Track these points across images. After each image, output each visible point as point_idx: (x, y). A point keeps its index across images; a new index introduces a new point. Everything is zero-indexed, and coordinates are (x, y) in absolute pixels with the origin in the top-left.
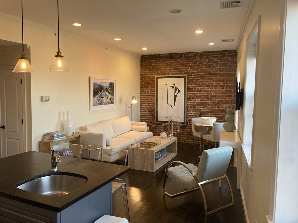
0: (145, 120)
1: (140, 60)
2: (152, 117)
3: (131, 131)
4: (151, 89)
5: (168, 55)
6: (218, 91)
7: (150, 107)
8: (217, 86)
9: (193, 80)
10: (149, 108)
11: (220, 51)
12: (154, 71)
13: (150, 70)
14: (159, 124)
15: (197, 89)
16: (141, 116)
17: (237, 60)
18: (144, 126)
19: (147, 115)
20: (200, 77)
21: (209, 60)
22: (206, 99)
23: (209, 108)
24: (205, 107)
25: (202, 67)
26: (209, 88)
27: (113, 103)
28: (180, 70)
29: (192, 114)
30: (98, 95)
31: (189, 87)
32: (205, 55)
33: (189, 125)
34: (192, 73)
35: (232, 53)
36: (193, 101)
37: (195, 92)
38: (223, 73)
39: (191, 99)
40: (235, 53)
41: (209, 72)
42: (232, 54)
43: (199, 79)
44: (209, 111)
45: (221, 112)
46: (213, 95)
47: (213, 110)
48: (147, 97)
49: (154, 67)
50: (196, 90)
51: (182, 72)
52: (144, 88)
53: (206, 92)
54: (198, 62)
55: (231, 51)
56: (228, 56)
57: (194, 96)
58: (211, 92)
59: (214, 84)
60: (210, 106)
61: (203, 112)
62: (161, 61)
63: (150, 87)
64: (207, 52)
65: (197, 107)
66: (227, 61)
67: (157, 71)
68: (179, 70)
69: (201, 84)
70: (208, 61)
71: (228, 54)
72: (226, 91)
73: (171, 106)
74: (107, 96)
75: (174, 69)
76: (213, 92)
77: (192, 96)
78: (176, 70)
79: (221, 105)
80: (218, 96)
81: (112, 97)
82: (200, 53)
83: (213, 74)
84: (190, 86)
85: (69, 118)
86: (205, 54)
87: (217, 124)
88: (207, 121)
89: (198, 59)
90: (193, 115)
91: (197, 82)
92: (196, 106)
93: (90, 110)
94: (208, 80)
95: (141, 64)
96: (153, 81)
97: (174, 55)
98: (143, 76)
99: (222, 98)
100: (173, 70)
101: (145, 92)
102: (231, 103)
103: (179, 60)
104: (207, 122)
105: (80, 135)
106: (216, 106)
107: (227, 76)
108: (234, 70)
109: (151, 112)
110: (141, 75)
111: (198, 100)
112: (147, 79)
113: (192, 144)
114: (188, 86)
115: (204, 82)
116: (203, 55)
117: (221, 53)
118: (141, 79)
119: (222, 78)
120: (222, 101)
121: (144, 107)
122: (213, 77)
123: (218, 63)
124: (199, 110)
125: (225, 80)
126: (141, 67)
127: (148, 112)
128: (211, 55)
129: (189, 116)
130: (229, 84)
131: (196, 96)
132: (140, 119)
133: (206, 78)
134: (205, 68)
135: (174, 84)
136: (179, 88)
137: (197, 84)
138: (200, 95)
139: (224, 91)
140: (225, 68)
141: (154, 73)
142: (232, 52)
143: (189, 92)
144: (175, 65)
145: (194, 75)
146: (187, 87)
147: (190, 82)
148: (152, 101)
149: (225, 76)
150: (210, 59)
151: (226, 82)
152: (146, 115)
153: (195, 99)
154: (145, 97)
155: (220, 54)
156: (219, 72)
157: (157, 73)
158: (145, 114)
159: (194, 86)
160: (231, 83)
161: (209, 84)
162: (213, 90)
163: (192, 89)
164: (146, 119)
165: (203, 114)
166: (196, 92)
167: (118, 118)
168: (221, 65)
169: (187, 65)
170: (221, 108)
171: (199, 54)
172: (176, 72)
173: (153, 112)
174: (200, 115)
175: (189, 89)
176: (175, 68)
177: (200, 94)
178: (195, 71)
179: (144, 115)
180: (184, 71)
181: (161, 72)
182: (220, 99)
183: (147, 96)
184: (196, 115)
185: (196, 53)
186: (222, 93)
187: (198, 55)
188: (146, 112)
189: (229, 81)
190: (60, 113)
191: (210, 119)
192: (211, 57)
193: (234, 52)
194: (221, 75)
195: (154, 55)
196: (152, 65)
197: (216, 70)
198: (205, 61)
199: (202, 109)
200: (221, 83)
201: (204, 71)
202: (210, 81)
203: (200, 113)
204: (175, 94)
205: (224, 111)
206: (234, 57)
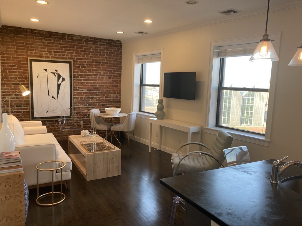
4: (22, 75)
5: (46, 33)
7: (20, 99)
8: (104, 75)
9: (79, 67)
11: (106, 40)
12: (24, 51)
13: (17, 49)
15: (84, 77)
17: (122, 51)
19: (14, 112)
20: (87, 65)
21: (96, 47)
22: (94, 89)
23: (97, 99)
24: (92, 98)
25: (89, 54)
26: (97, 78)
28: (63, 54)
29: (79, 105)
32: (92, 41)
33: (75, 119)
34: (77, 59)
35: (118, 43)
36: (79, 91)
37: (81, 81)
38: (110, 62)
39: (78, 89)
40: (120, 44)
41: (97, 60)
42: (117, 44)
43: (86, 67)
44: (97, 101)
45: (109, 102)
46: (100, 84)
47: (101, 100)
49: (24, 45)
50: (82, 79)
51: (65, 56)
52: (8, 73)
53: (94, 81)
54: (84, 48)
55: (117, 41)
56: (115, 46)
57: (80, 85)
58: (99, 82)
59: (102, 73)
60: (98, 96)
61: (91, 103)
62: (36, 39)
63: (19, 72)
65: (84, 98)
66: (114, 51)
67: (29, 51)
68: (61, 54)
69: (88, 72)
70: (95, 48)
71: (114, 44)
72: (113, 81)
73: (53, 97)
75: (54, 52)
76: (100, 82)
77: (78, 85)
78: (57, 54)
79: (108, 95)
80: (105, 86)
82: (86, 38)
83: (100, 63)
84: (76, 74)
86: (91, 39)
89: (84, 44)
91: (83, 70)
92: (84, 97)
94: (95, 69)
96: (23, 64)
97: (54, 34)
98: (6, 55)
99: (110, 88)
100: (53, 53)
101: (9, 79)
102: (118, 93)
103: (61, 42)
106: (104, 96)
107: (113, 66)
111: (85, 90)
112: (12, 60)
114: (74, 73)
115: (92, 71)
116: (90, 41)
117: (107, 41)
118: (1, 60)
119: (109, 67)
120: (110, 91)
121: (9, 101)
122: (100, 66)
123: (105, 51)
124: (87, 101)
125: (111, 70)
127: (17, 106)
128: (97, 42)
129: (76, 108)
130: (115, 74)
131: (83, 86)
133: (93, 66)
134: (92, 55)
135: (56, 71)
136: (63, 76)
137: (83, 72)
138: (87, 84)
139: (110, 81)
140: (112, 58)
141: (24, 53)
142: (117, 42)
143: (75, 81)
144: (56, 46)
145: (79, 62)
146: (74, 75)
147: (76, 69)
149: (111, 66)
150: (97, 46)
151: (112, 72)
153: (82, 89)
154: (11, 87)
155: (106, 43)
156: (106, 61)
157: (29, 53)
159: (80, 75)
160: (117, 74)
161: (96, 72)
162: (100, 80)
163: (78, 77)
165: (91, 105)
166: (82, 81)
168: (108, 54)
169: (72, 49)
170: (109, 98)
171: (85, 38)
172: (57, 56)
173: (24, 106)
174: (88, 106)
175: (75, 77)
176: (56, 50)
177: (87, 83)
178: (81, 58)
180: (67, 55)
181: (36, 53)
182: (107, 89)
183: (13, 84)
184: (83, 106)
185: (82, 37)
186: (109, 83)
187: (85, 39)
188: (13, 106)
189: (116, 71)
192: (98, 44)
193: (119, 42)
194: (108, 64)
195: (23, 29)
196: (21, 41)
197: (103, 59)
198: (91, 47)
199: (90, 100)
200: (109, 72)
201: (91, 58)
202: (98, 70)
203: (87, 105)
204: (59, 83)
205: (112, 101)
206: (120, 47)
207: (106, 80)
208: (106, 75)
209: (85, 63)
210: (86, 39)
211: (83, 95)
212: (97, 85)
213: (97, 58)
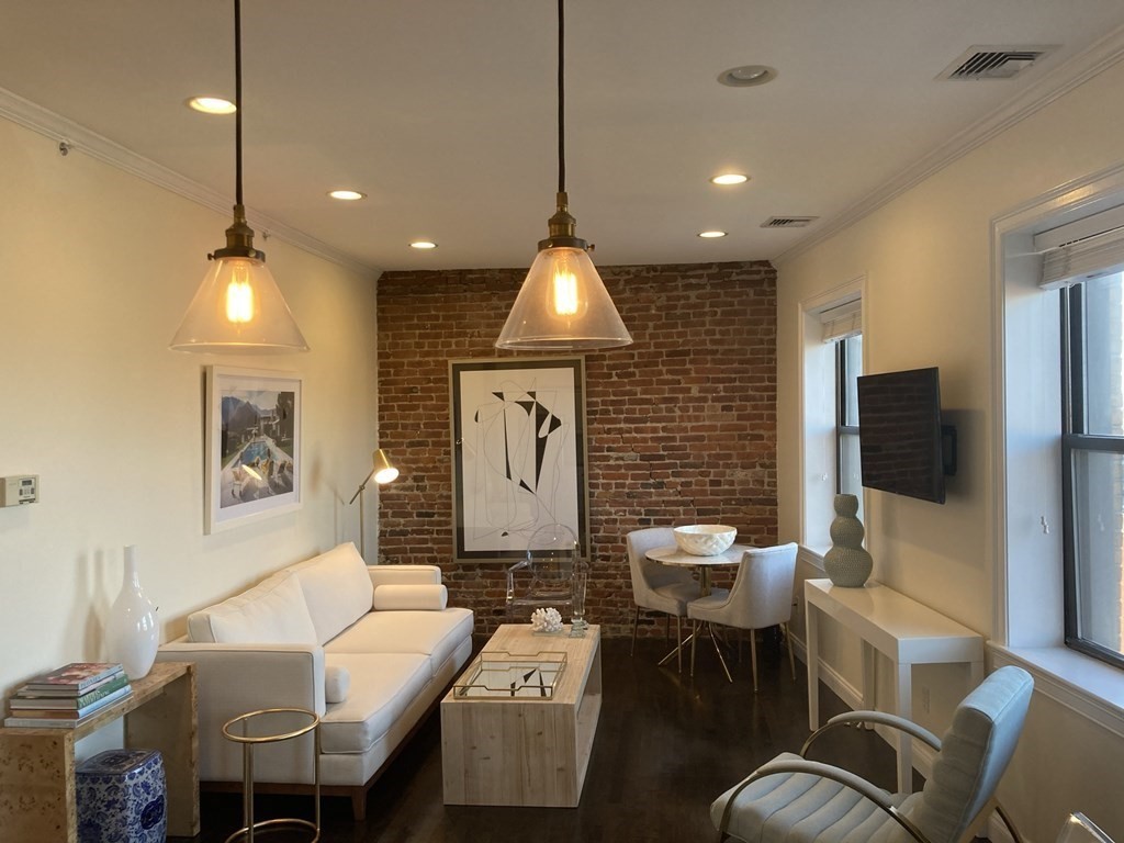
0: (404, 551)
1: (376, 292)
2: (435, 536)
3: (373, 610)
4: (432, 417)
5: (502, 275)
6: (711, 418)
7: (428, 492)
8: (705, 400)
9: (610, 376)
10: (423, 500)
11: (709, 266)
12: (440, 341)
13: (421, 336)
14: (468, 568)
15: (628, 411)
16: (382, 533)
17: (775, 300)
19: (414, 532)
20: (636, 365)
21: (669, 299)
22: (666, 453)
23: (679, 488)
24: (660, 485)
25: (645, 327)
26: (676, 409)
27: (291, 490)
29: (610, 514)
30: (238, 456)
31: (596, 404)
32: (654, 279)
33: (599, 561)
35: (759, 272)
36: (612, 462)
37: (618, 426)
38: (726, 347)
39: (606, 453)
40: (766, 272)
41: (674, 344)
42: (756, 277)
43: (633, 374)
44: (679, 498)
45: (727, 502)
46: (689, 434)
47: (693, 493)
48: (409, 450)
49: (441, 321)
50: (622, 416)
52: (396, 411)
53: (664, 424)
54: (627, 306)
55: (754, 263)
56: (744, 283)
57: (614, 441)
58: (684, 424)
59: (695, 392)
60: (683, 480)
61: (657, 503)
62: (472, 300)
63: (425, 407)
64: (659, 268)
65: (632, 486)
66: (740, 303)
67: (454, 340)
69: (644, 392)
70: (665, 303)
71: (740, 277)
72: (740, 418)
73: (522, 484)
74: (269, 453)
76: (689, 425)
77: (607, 441)
79: (723, 474)
80: (710, 439)
81: (287, 458)
82: (633, 270)
83: (687, 353)
84: (599, 400)
89: (628, 294)
90: (614, 517)
91: (624, 385)
92: (627, 482)
93: (206, 531)
94: (670, 377)
95: (381, 310)
96: (436, 381)
98: (391, 359)
99: (728, 448)
101: (400, 430)
102: (762, 466)
106: (707, 479)
107: (741, 362)
108: (767, 338)
109: (432, 515)
110: (380, 356)
111: (631, 457)
112: (409, 373)
113: (616, 639)
114: (590, 400)
115: (655, 386)
116: (646, 280)
117: (714, 270)
118: (380, 374)
119: (722, 367)
120: (729, 456)
121: (398, 496)
122: (688, 366)
123: (707, 309)
124: (640, 496)
125: (733, 376)
126: (378, 321)
127: (419, 515)
128: (675, 279)
129: (600, 522)
130: (750, 393)
131: (626, 441)
132: (381, 551)
133: (660, 367)
134: (656, 327)
135: (533, 394)
136: (553, 411)
137: (625, 393)
138: (638, 436)
139: (731, 418)
140: (734, 330)
141: (440, 347)
142: (755, 268)
143: (596, 425)
145: (611, 358)
146: (589, 404)
147: (597, 385)
148: (434, 467)
149: (731, 362)
150: (675, 293)
151: (737, 384)
152: (409, 529)
153: (621, 454)
154: (404, 453)
155: (710, 277)
156: (709, 347)
157: (454, 347)
158: (401, 527)
159: (613, 403)
160: (757, 389)
161: (673, 391)
162: (689, 416)
163: (607, 412)
164: (408, 547)
165: (656, 513)
166: (622, 425)
167: (307, 559)
168: (718, 317)
170: (726, 487)
171: (628, 273)
173: (440, 515)
174: (643, 517)
175: (595, 412)
177: (637, 430)
179: (398, 529)
181: (472, 344)
182: (718, 451)
183: (411, 444)
184: (628, 516)
185: (618, 270)
186: (724, 428)
187: (627, 277)
188: (410, 515)
189: (750, 380)
192: (676, 288)
193: (762, 268)
194: (719, 356)
195: (439, 273)
196: (433, 313)
197: (697, 339)
198: (653, 302)
199: (651, 493)
200: (721, 386)
201: (652, 342)
202: (679, 382)
203: (643, 510)
204: (540, 436)
205: (738, 496)
206: (766, 287)
207: (713, 416)
208: (710, 396)
209: (632, 361)
210: (632, 276)
211: (625, 477)
212: (678, 436)
213: (675, 339)
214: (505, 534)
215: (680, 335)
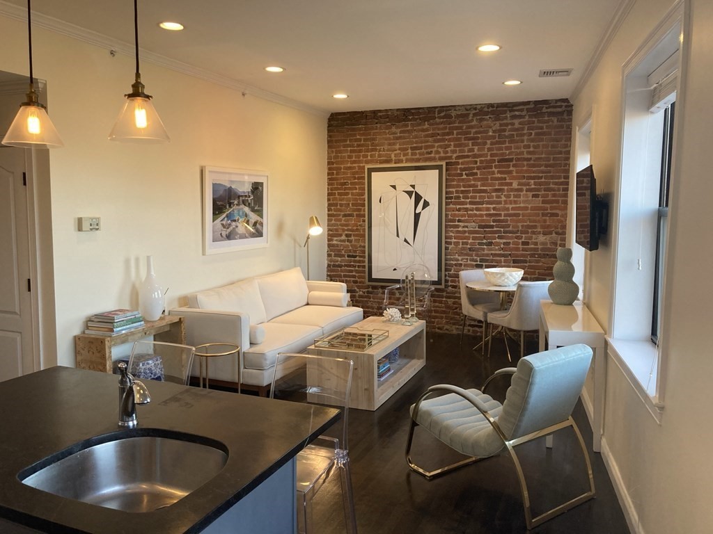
0: (340, 276)
1: (327, 125)
2: (357, 268)
3: (308, 304)
4: (356, 200)
5: (398, 113)
6: (524, 202)
7: (353, 243)
8: (521, 190)
9: (462, 175)
10: (350, 248)
11: (528, 103)
12: (361, 154)
13: (351, 151)
14: (374, 287)
15: (472, 197)
16: (329, 266)
17: (571, 125)
18: (339, 291)
19: (346, 266)
20: (478, 168)
21: (501, 125)
22: (494, 224)
23: (502, 246)
24: (490, 244)
25: (485, 144)
26: (503, 196)
27: (262, 236)
28: (429, 150)
29: (458, 260)
30: (224, 215)
31: (452, 193)
32: (492, 113)
33: (450, 288)
34: (458, 157)
35: (561, 107)
36: (460, 229)
37: (465, 206)
38: (537, 156)
39: (457, 223)
40: (566, 106)
41: (503, 154)
42: (559, 110)
43: (476, 174)
44: (502, 252)
45: (532, 255)
46: (511, 212)
47: (511, 250)
48: (344, 219)
49: (362, 142)
50: (468, 200)
51: (432, 155)
52: (337, 196)
53: (494, 206)
54: (474, 130)
55: (557, 101)
56: (551, 114)
57: (462, 216)
58: (507, 206)
59: (515, 185)
60: (505, 241)
61: (487, 255)
62: (380, 128)
63: (352, 194)
64: (495, 105)
65: (471, 244)
66: (548, 127)
67: (369, 154)
68: (425, 151)
69: (482, 185)
70: (498, 128)
71: (549, 110)
72: (544, 202)
73: (406, 241)
74: (246, 215)
75: (413, 149)
76: (511, 206)
77: (458, 216)
78: (417, 151)
79: (531, 238)
80: (523, 215)
81: (259, 218)
82: (479, 107)
83: (511, 160)
84: (454, 190)
85: (153, 273)
86: (491, 109)
87: (528, 286)
88: (500, 277)
89: (474, 123)
90: (460, 262)
91: (470, 180)
92: (469, 241)
93: (204, 254)
94: (499, 175)
95: (329, 136)
96: (359, 178)
97: (413, 111)
98: (335, 165)
99: (535, 221)
100: (409, 151)
101: (339, 207)
102: (556, 233)
103: (426, 126)
104: (499, 282)
105: (180, 319)
106: (520, 241)
107: (546, 166)
108: (564, 150)
109: (355, 257)
110: (329, 163)
111: (472, 226)
112: (344, 173)
113: (459, 335)
114: (448, 190)
115: (490, 181)
116: (487, 113)
117: (532, 106)
118: (329, 174)
119: (534, 169)
120: (535, 227)
121: (337, 245)
122: (511, 169)
123: (525, 132)
124: (477, 250)
125: (541, 175)
126: (328, 143)
127: (349, 256)
128: (505, 112)
129: (452, 265)
130: (552, 186)
131: (470, 216)
132: (328, 275)
133: (494, 169)
134: (492, 144)
135: (413, 186)
136: (425, 196)
137: (470, 186)
138: (478, 213)
139: (538, 202)
140: (543, 145)
141: (361, 158)
142: (559, 104)
143: (451, 206)
144: (416, 137)
145: (462, 164)
146: (447, 193)
147: (453, 180)
148: (357, 229)
149: (541, 166)
150: (505, 121)
151: (543, 180)
152: (343, 264)
153: (466, 224)
154: (340, 220)
155: (528, 110)
156: (526, 156)
157: (369, 157)
158: (339, 263)
159: (462, 192)
160: (556, 184)
161: (501, 184)
162: (511, 201)
163: (459, 197)
164: (342, 274)
165: (487, 261)
166: (468, 206)
167: (274, 273)
168: (533, 136)
169: (447, 137)
170: (533, 246)
171: (475, 109)
172: (418, 156)
173: (359, 256)
174: (479, 263)
175: (451, 198)
176: (415, 145)
177: (477, 209)
178: (466, 154)
179: (337, 264)
180: (438, 152)
181: (380, 156)
182: (528, 223)
183: (345, 216)
184: (469, 262)
185: (469, 107)
186: (533, 209)
187: (474, 112)
188: (344, 256)
189: (552, 177)
190: (127, 262)
191: (507, 274)
192: (506, 118)
193: (563, 104)
194: (532, 162)
195: (362, 113)
196: (358, 137)
197: (518, 151)
198: (491, 128)
199: (484, 249)
200: (532, 181)
201: (489, 153)
202: (505, 179)
203: (478, 259)
204: (417, 212)
205: (540, 252)
206: (565, 116)
207: (526, 201)
208: (525, 188)
209: (475, 166)
210: (478, 111)
211: (468, 238)
212: (503, 213)
213: (504, 151)
214: (395, 269)
215: (507, 148)
